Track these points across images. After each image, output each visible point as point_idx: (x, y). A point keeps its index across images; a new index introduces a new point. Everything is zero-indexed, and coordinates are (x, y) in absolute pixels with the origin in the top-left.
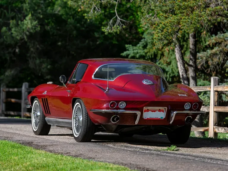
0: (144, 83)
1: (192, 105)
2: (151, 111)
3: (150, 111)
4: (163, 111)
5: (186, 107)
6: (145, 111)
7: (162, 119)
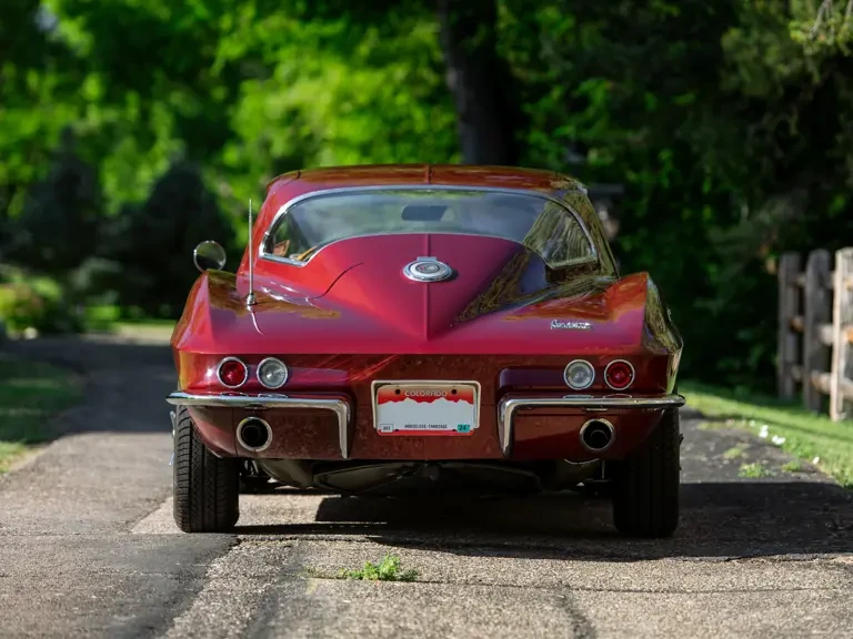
0: (411, 277)
1: (599, 370)
2: (411, 397)
3: (407, 400)
4: (470, 400)
5: (577, 377)
6: (383, 400)
7: (467, 432)
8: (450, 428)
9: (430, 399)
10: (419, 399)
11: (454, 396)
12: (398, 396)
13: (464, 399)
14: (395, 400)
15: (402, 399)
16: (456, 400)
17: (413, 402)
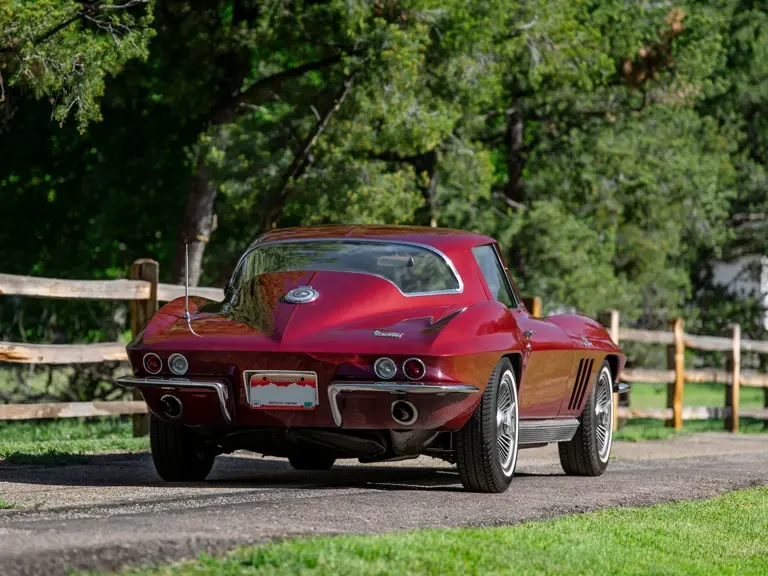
1: (399, 366)
2: (273, 383)
3: (271, 384)
4: (313, 385)
6: (254, 384)
7: (310, 408)
8: (299, 405)
9: (286, 384)
10: (279, 384)
11: (302, 382)
12: (265, 382)
13: (309, 384)
14: (263, 384)
15: (267, 383)
16: (304, 385)
17: (275, 386)
